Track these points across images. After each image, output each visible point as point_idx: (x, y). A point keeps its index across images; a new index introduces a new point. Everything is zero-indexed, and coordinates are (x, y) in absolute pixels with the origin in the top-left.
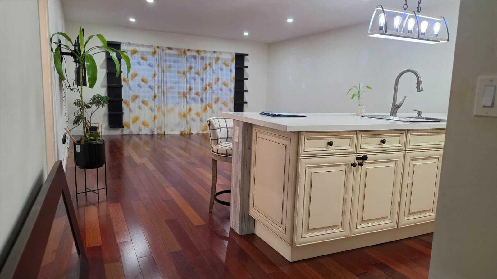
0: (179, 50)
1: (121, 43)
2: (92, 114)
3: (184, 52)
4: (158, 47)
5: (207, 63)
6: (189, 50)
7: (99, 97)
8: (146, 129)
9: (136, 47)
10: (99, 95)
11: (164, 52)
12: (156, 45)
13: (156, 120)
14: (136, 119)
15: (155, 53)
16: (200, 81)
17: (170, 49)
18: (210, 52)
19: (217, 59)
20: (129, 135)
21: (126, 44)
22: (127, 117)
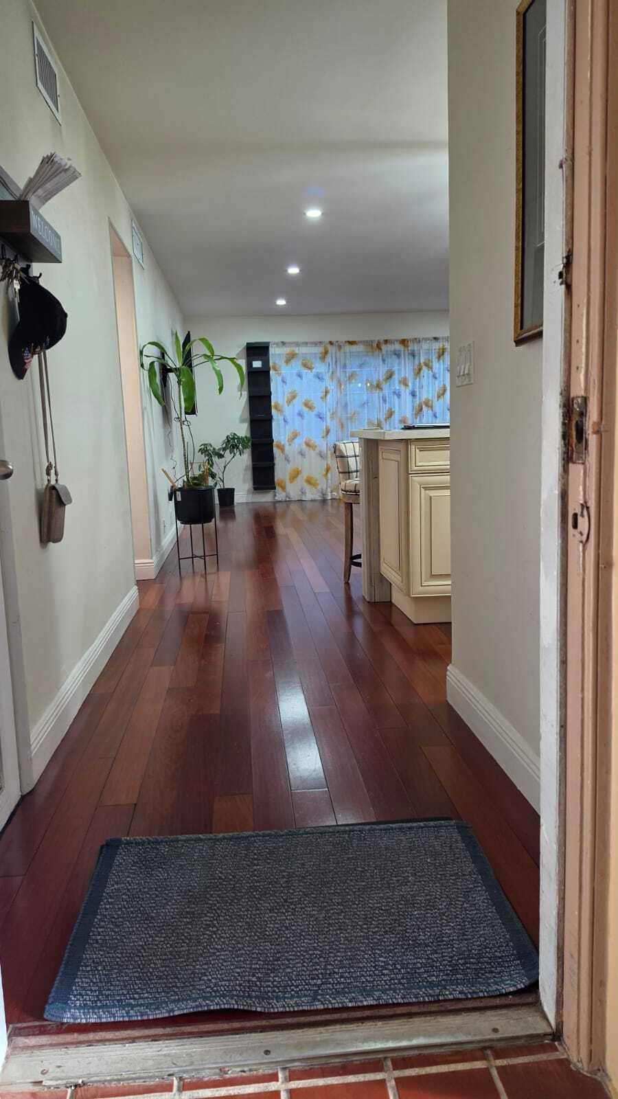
0: (369, 344)
1: (268, 343)
2: (225, 467)
3: (379, 347)
4: (331, 343)
5: (422, 361)
6: (386, 341)
7: (234, 437)
8: (314, 490)
9: (294, 349)
10: (235, 434)
11: (342, 351)
12: (326, 338)
13: (329, 475)
14: (296, 474)
15: (326, 353)
16: (409, 398)
17: (351, 343)
18: (426, 339)
19: (441, 351)
20: (286, 501)
21: (277, 344)
22: (281, 471)
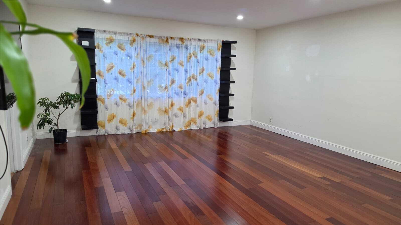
0: (161, 38)
1: (94, 30)
2: (59, 116)
3: (167, 41)
4: (137, 35)
5: (192, 52)
6: (172, 38)
7: (67, 94)
8: (125, 127)
9: (112, 36)
10: (68, 93)
11: (144, 41)
12: (134, 32)
13: (135, 118)
14: (112, 118)
15: (134, 41)
16: (184, 73)
17: (150, 36)
18: (195, 39)
19: (202, 47)
20: (104, 135)
21: (100, 31)
22: (102, 116)
